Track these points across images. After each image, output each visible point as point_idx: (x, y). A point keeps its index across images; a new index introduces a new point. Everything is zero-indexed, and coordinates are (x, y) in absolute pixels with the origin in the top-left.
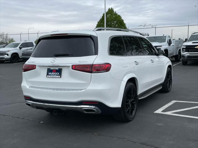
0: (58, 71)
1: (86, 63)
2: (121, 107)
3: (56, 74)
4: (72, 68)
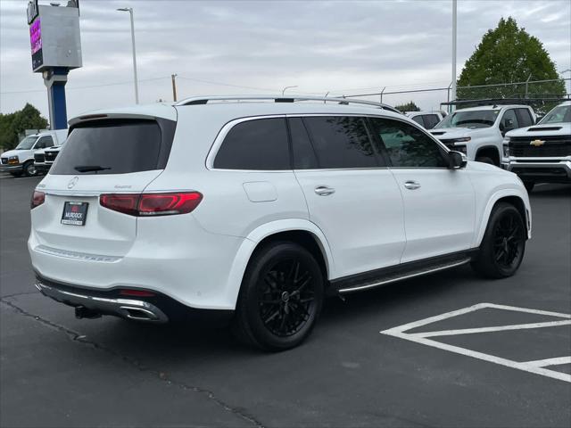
0: (81, 209)
1: (128, 190)
2: (234, 308)
3: (78, 215)
4: (102, 203)
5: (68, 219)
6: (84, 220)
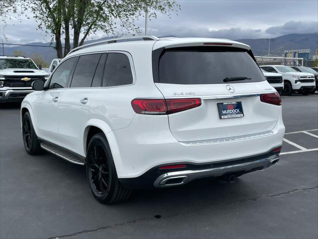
3: (233, 111)
4: (262, 100)
5: (226, 114)
6: (243, 113)
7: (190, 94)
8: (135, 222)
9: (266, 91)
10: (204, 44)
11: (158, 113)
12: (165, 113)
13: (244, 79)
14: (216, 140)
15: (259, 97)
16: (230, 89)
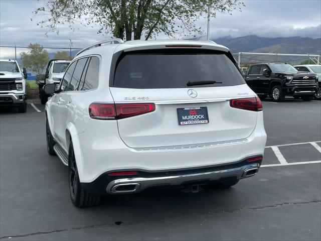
0: (202, 112)
1: (247, 95)
3: (195, 117)
4: (231, 105)
5: (186, 120)
6: (208, 119)
7: (143, 98)
8: (92, 227)
9: (239, 95)
10: (167, 46)
11: (107, 118)
12: (114, 118)
13: (213, 83)
14: (180, 147)
15: (229, 102)
16: (192, 94)
